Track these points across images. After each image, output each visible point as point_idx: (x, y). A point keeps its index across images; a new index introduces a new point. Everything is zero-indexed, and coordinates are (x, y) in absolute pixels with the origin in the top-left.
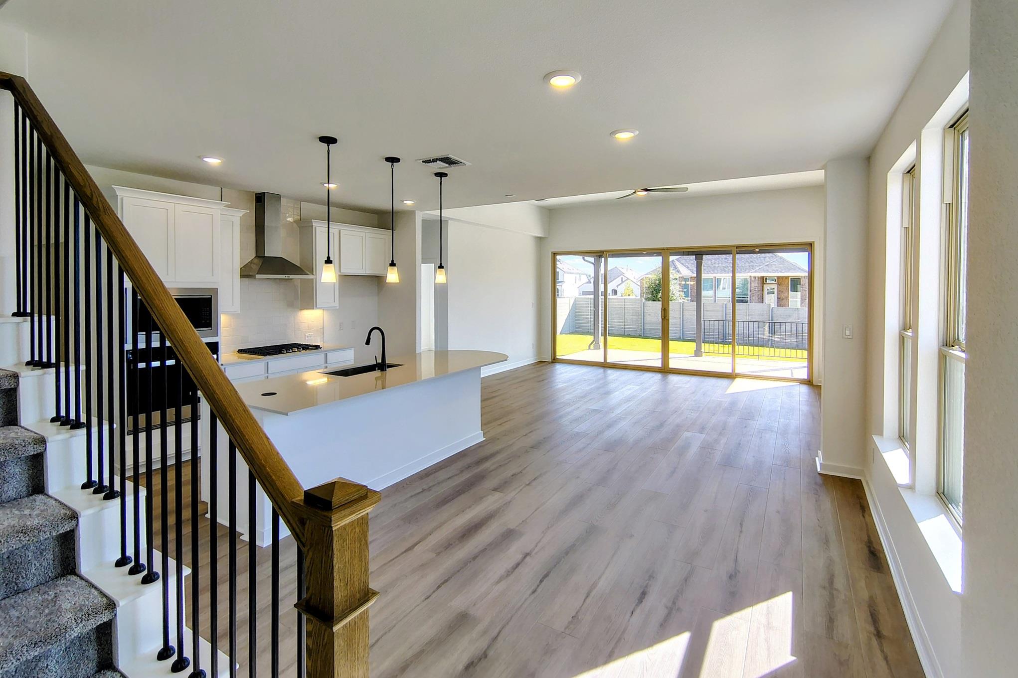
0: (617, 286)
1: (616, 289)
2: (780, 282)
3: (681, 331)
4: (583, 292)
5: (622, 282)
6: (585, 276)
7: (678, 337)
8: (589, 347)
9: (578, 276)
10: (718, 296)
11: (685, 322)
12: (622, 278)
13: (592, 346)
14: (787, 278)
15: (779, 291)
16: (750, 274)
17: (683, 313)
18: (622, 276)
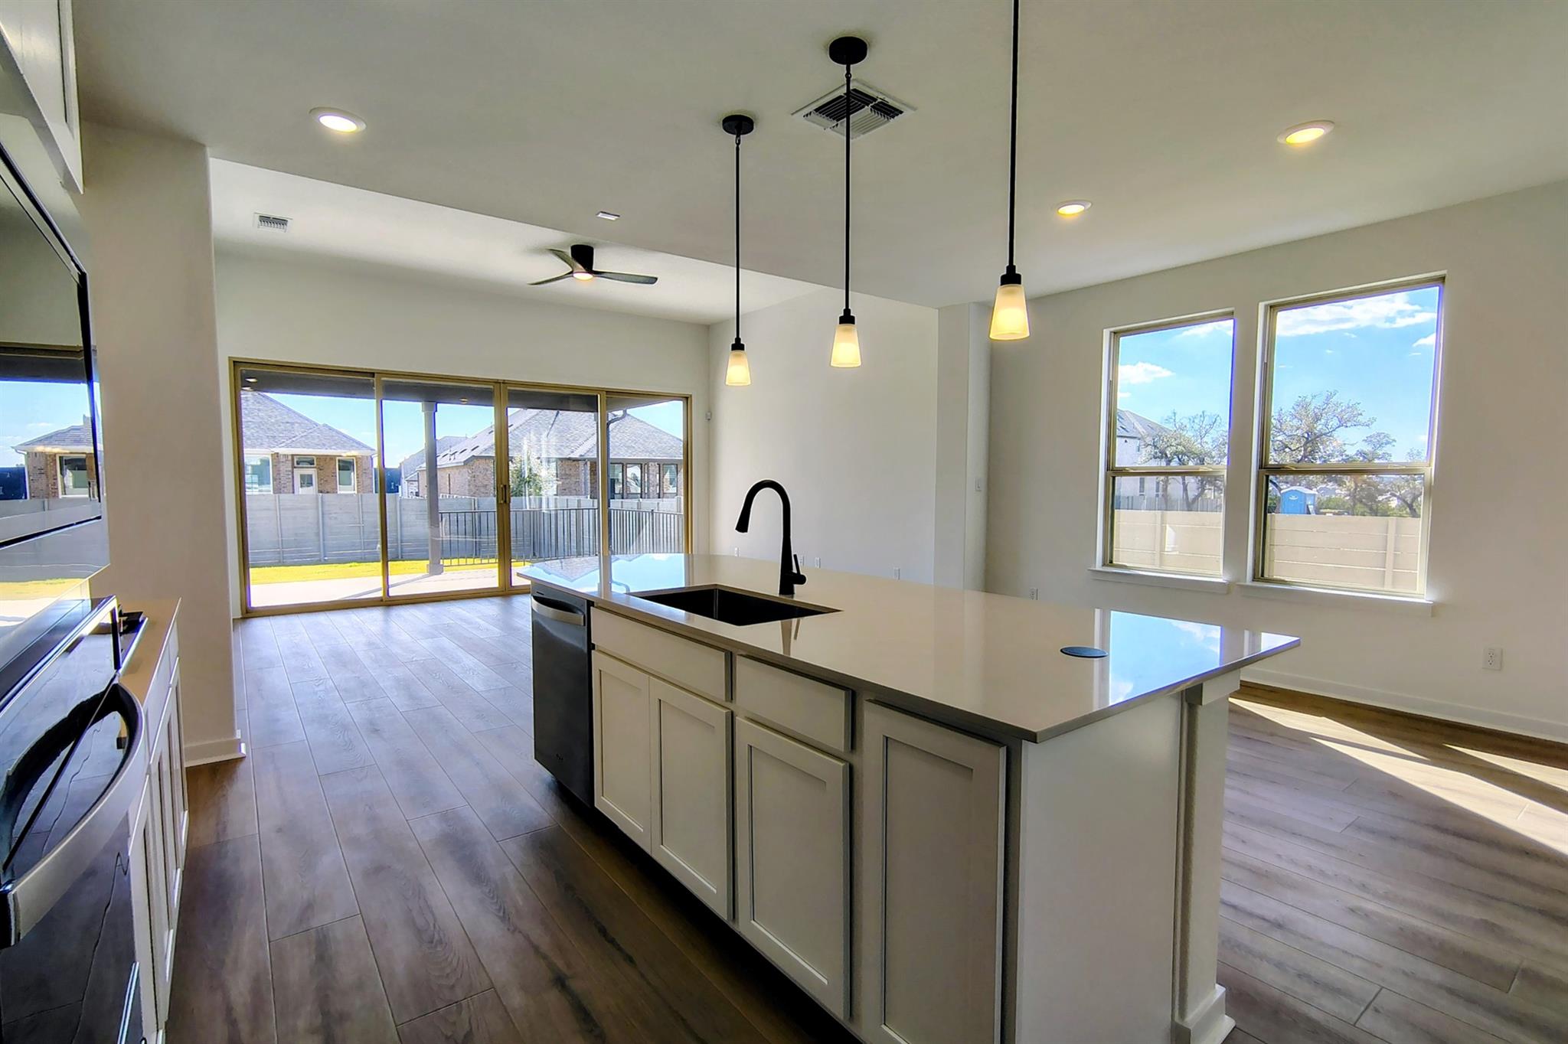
2: (322, 464)
14: (332, 458)
15: (320, 479)
16: (276, 450)
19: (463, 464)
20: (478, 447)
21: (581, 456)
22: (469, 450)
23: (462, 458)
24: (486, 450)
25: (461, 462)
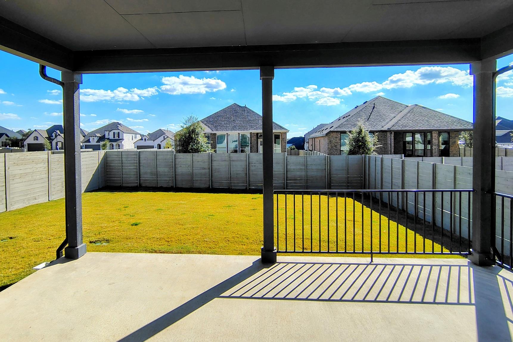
0: (161, 142)
1: (160, 144)
4: (137, 146)
5: (164, 139)
6: (139, 135)
9: (134, 135)
10: (230, 147)
12: (164, 136)
16: (251, 131)
17: (212, 164)
18: (164, 135)
19: (325, 135)
20: (333, 126)
21: (389, 129)
22: (329, 128)
23: (325, 132)
24: (336, 128)
25: (324, 134)
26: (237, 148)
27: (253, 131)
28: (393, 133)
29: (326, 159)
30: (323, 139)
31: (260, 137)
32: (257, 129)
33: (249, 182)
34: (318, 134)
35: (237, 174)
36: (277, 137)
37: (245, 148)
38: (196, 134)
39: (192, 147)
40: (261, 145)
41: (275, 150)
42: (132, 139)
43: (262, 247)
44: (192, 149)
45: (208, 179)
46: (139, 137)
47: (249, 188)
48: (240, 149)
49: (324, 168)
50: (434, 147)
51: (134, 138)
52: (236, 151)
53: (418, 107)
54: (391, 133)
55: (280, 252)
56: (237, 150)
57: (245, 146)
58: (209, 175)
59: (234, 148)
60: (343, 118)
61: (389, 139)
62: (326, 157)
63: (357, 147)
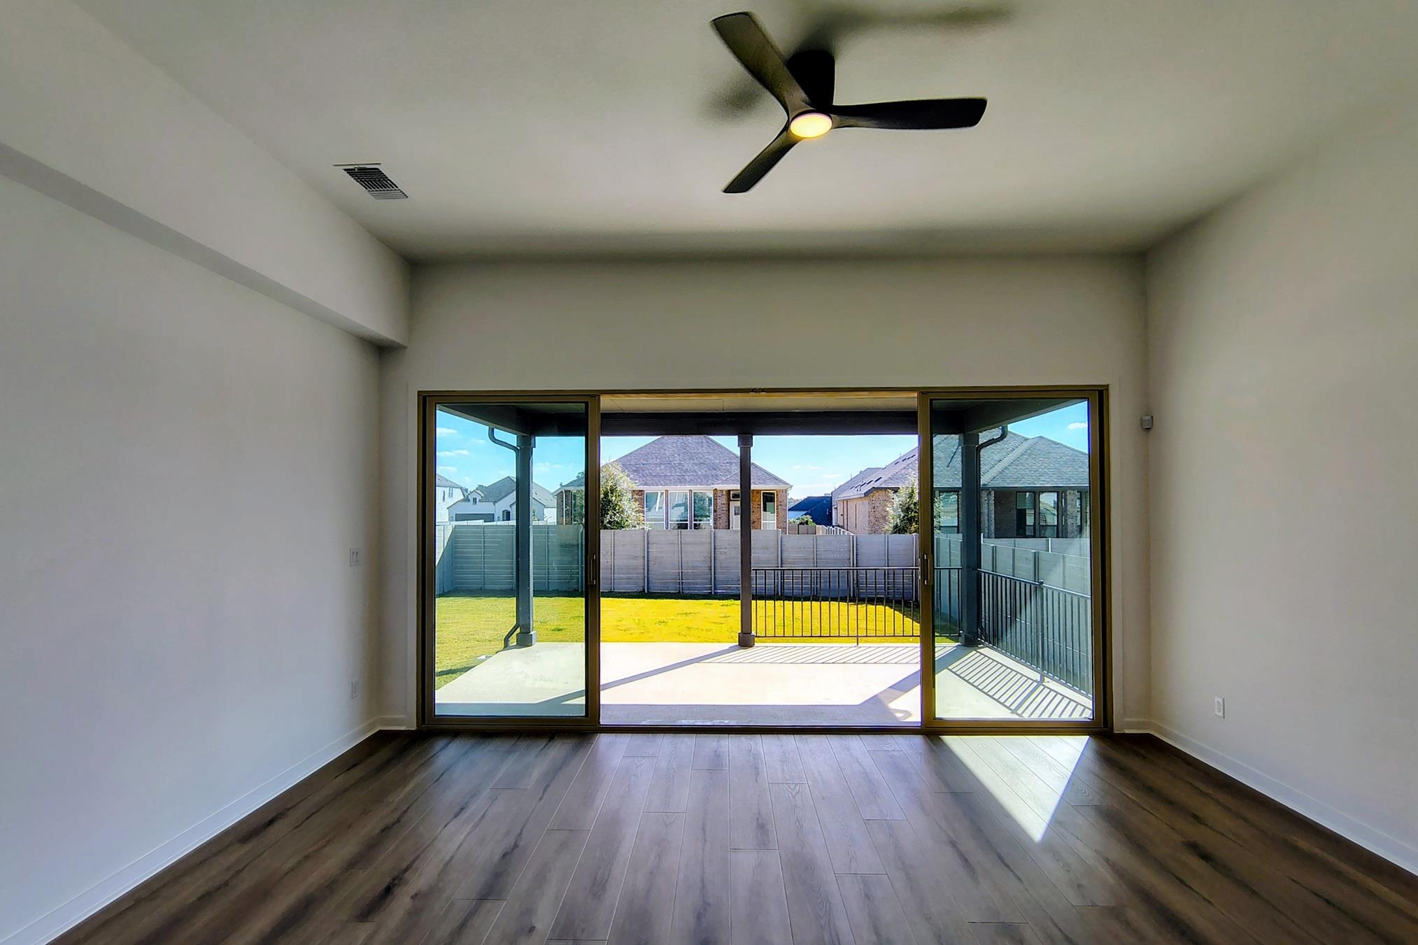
3: (646, 579)
4: (456, 514)
6: (460, 490)
7: (641, 589)
8: (507, 640)
9: (447, 490)
10: (672, 518)
11: (651, 563)
13: (513, 641)
16: (715, 486)
17: (648, 549)
20: (882, 477)
22: (874, 481)
23: (867, 488)
24: (885, 480)
25: (865, 493)
26: (687, 521)
27: (720, 487)
28: (993, 492)
29: (850, 541)
30: (861, 502)
31: (733, 497)
32: (726, 482)
33: (715, 582)
34: (852, 493)
35: (694, 568)
36: (769, 498)
37: (700, 521)
38: (619, 495)
39: (611, 518)
40: (735, 514)
41: (765, 524)
42: (444, 500)
43: (740, 632)
44: (610, 522)
45: (641, 576)
46: (458, 495)
47: (715, 593)
48: (693, 522)
49: (846, 556)
50: (1070, 520)
51: (446, 496)
52: (682, 526)
53: (1043, 441)
54: (990, 493)
55: (759, 637)
56: (687, 524)
57: (701, 516)
58: (644, 569)
59: (678, 521)
60: (903, 461)
61: (986, 505)
62: (850, 538)
63: (907, 519)
